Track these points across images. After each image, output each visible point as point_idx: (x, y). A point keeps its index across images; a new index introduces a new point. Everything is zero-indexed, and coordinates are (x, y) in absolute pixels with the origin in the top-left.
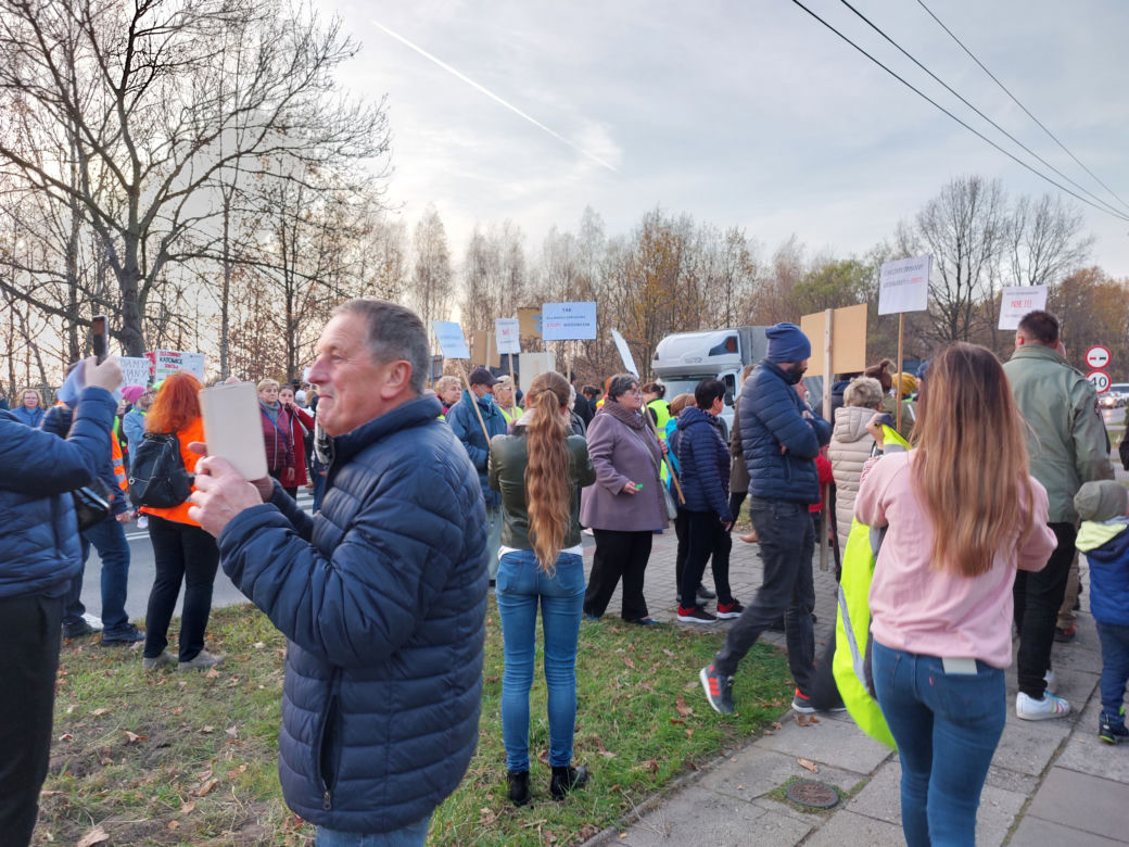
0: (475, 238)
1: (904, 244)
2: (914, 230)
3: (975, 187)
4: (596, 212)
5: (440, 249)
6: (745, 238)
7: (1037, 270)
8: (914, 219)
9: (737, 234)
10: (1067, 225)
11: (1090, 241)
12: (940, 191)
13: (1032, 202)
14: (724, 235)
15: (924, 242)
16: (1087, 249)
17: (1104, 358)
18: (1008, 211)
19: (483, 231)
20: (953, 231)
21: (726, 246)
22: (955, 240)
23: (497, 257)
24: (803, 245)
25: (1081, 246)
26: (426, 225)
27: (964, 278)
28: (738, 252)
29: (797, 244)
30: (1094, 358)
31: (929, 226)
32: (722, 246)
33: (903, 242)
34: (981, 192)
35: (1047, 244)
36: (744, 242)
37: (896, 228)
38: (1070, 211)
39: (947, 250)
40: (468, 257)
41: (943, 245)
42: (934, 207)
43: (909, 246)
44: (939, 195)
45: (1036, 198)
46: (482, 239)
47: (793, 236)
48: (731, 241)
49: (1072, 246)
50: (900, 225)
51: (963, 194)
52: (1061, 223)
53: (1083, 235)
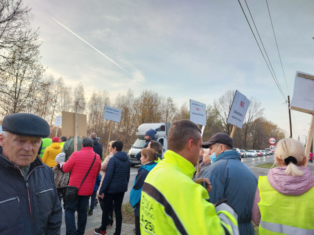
0: (94, 94)
1: (215, 106)
2: (218, 102)
4: (132, 90)
5: (82, 96)
7: (250, 116)
8: (218, 100)
9: (170, 99)
11: (263, 109)
12: (225, 93)
14: (167, 99)
15: (221, 106)
16: (262, 112)
17: (274, 141)
19: (97, 92)
22: (229, 106)
23: (101, 100)
25: (261, 111)
26: (78, 89)
28: (170, 104)
29: (187, 104)
30: (271, 141)
31: (222, 102)
32: (166, 102)
35: (252, 110)
36: (172, 101)
37: (213, 102)
38: (258, 101)
39: (226, 109)
40: (91, 99)
41: (225, 107)
42: (223, 97)
43: (217, 107)
46: (96, 95)
48: (168, 101)
49: (259, 110)
50: (214, 101)
51: (231, 94)
52: (256, 104)
53: (261, 108)
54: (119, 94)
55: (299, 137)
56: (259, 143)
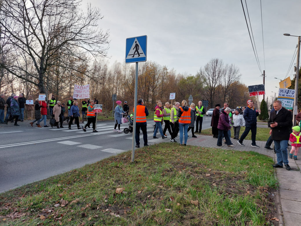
2: (204, 70)
3: (217, 61)
6: (167, 69)
7: (229, 81)
8: (204, 67)
9: (165, 67)
10: (236, 71)
11: (241, 75)
13: (229, 65)
15: (206, 73)
16: (240, 77)
18: (223, 67)
20: (212, 71)
21: (163, 70)
22: (212, 73)
24: (176, 71)
27: (214, 81)
29: (174, 70)
31: (207, 69)
33: (201, 72)
34: (218, 62)
38: (237, 68)
41: (209, 74)
42: (208, 65)
44: (209, 62)
45: (230, 65)
47: (173, 68)
49: (237, 76)
50: (201, 68)
51: (215, 62)
52: (235, 71)
53: (239, 74)
54: (116, 61)
55: (267, 98)
56: (234, 103)
